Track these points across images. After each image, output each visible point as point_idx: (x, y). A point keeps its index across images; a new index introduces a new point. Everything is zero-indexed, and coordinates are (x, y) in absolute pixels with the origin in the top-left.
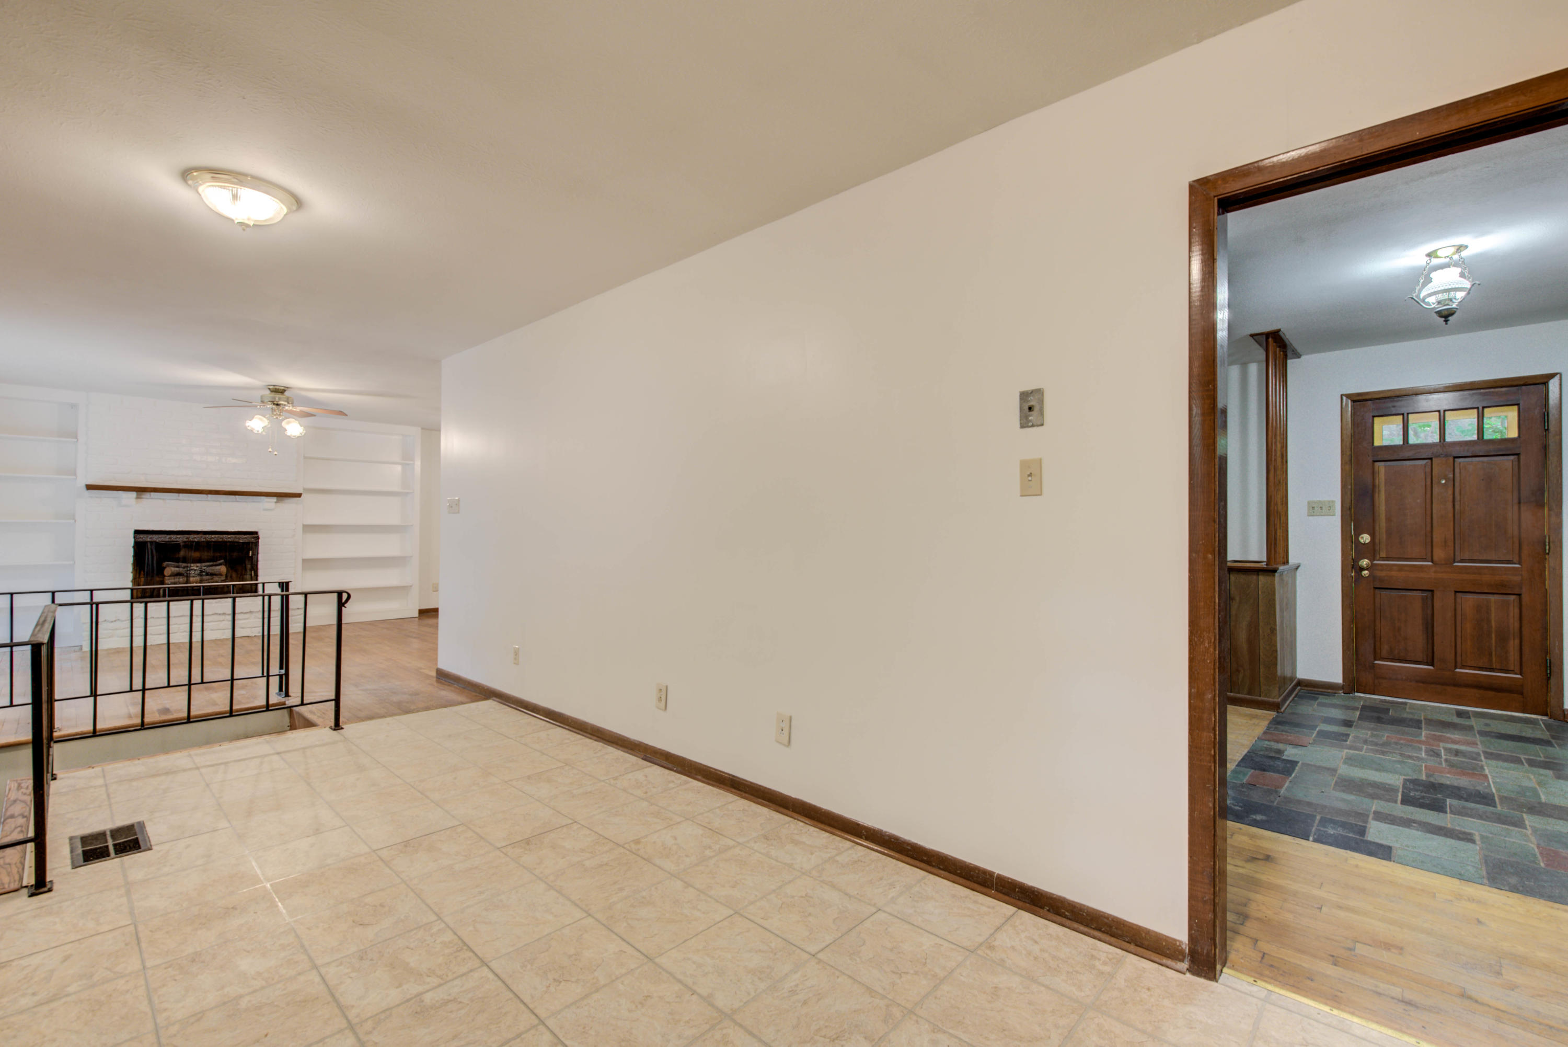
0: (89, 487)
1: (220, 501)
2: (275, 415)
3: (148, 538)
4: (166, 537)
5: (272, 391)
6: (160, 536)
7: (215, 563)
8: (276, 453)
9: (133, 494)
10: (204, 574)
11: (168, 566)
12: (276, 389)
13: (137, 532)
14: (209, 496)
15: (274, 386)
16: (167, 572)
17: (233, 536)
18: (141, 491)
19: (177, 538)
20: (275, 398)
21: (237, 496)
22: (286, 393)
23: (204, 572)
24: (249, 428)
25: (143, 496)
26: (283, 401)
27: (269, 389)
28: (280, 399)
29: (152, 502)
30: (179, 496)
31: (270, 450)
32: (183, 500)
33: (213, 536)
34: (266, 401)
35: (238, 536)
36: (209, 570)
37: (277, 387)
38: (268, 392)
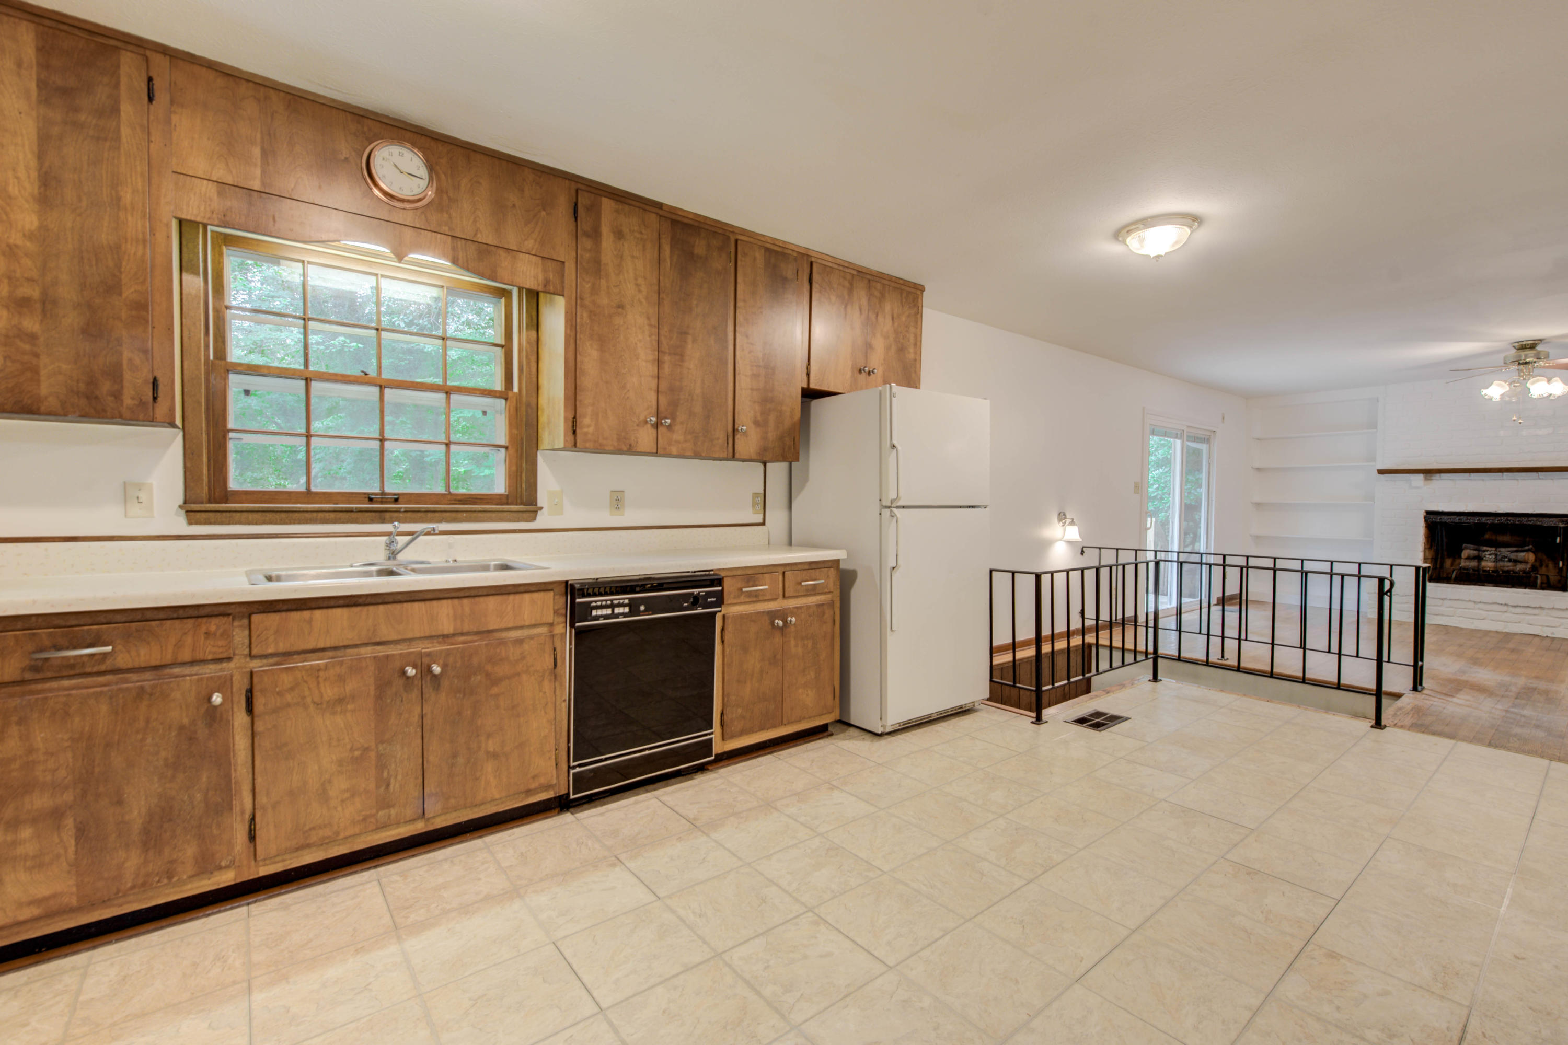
0: (1381, 472)
1: (1517, 480)
2: (1522, 376)
3: (1438, 519)
4: (1455, 519)
5: (1518, 349)
6: (1449, 517)
7: (1520, 549)
8: (1520, 421)
9: (1421, 477)
10: (1506, 559)
11: (1466, 548)
12: (1522, 345)
13: (1429, 513)
14: (1505, 474)
15: (1518, 342)
16: (1465, 554)
17: (1534, 519)
18: (1428, 473)
19: (1467, 519)
20: (1520, 356)
21: (1540, 473)
22: (1539, 348)
23: (1506, 557)
24: (1486, 397)
25: (1433, 478)
26: (1531, 357)
27: (1514, 347)
28: (1526, 356)
29: (1441, 483)
30: (1470, 476)
31: (1514, 418)
32: (1475, 480)
33: (1509, 519)
34: (1508, 362)
35: (1540, 519)
36: (1513, 556)
37: (1524, 343)
38: (1515, 350)
